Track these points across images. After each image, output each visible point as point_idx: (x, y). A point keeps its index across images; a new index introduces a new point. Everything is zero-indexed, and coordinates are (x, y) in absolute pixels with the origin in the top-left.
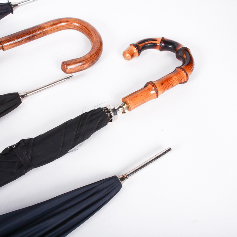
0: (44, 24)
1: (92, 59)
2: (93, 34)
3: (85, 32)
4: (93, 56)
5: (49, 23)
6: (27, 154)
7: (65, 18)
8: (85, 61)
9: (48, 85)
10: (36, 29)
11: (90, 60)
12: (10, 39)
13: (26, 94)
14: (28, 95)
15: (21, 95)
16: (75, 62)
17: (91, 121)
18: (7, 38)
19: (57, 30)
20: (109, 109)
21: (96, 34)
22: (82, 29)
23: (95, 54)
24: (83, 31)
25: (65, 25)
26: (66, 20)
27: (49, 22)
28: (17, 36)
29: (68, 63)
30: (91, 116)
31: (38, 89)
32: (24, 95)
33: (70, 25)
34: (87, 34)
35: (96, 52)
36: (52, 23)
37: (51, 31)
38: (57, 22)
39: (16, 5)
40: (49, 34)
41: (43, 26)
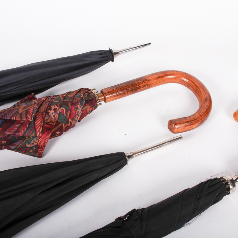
0: (149, 76)
1: (202, 119)
2: (202, 91)
3: (193, 87)
4: (202, 116)
5: (155, 76)
6: (140, 229)
7: (172, 71)
8: (195, 121)
9: (155, 145)
10: (141, 81)
11: (200, 120)
12: (114, 91)
13: (133, 155)
14: (134, 155)
15: (128, 155)
16: (184, 121)
17: (208, 194)
18: (110, 90)
19: (161, 83)
20: (227, 180)
21: (205, 91)
22: (189, 84)
23: (205, 114)
24: (190, 86)
25: (171, 79)
26: (172, 73)
27: (154, 74)
28: (121, 88)
29: (176, 122)
30: (209, 187)
31: (145, 150)
32: (131, 155)
33: (175, 79)
34: (195, 90)
35: (206, 111)
36: (157, 76)
37: (156, 84)
38: (162, 75)
39: (117, 53)
40: (153, 87)
41: (148, 79)
